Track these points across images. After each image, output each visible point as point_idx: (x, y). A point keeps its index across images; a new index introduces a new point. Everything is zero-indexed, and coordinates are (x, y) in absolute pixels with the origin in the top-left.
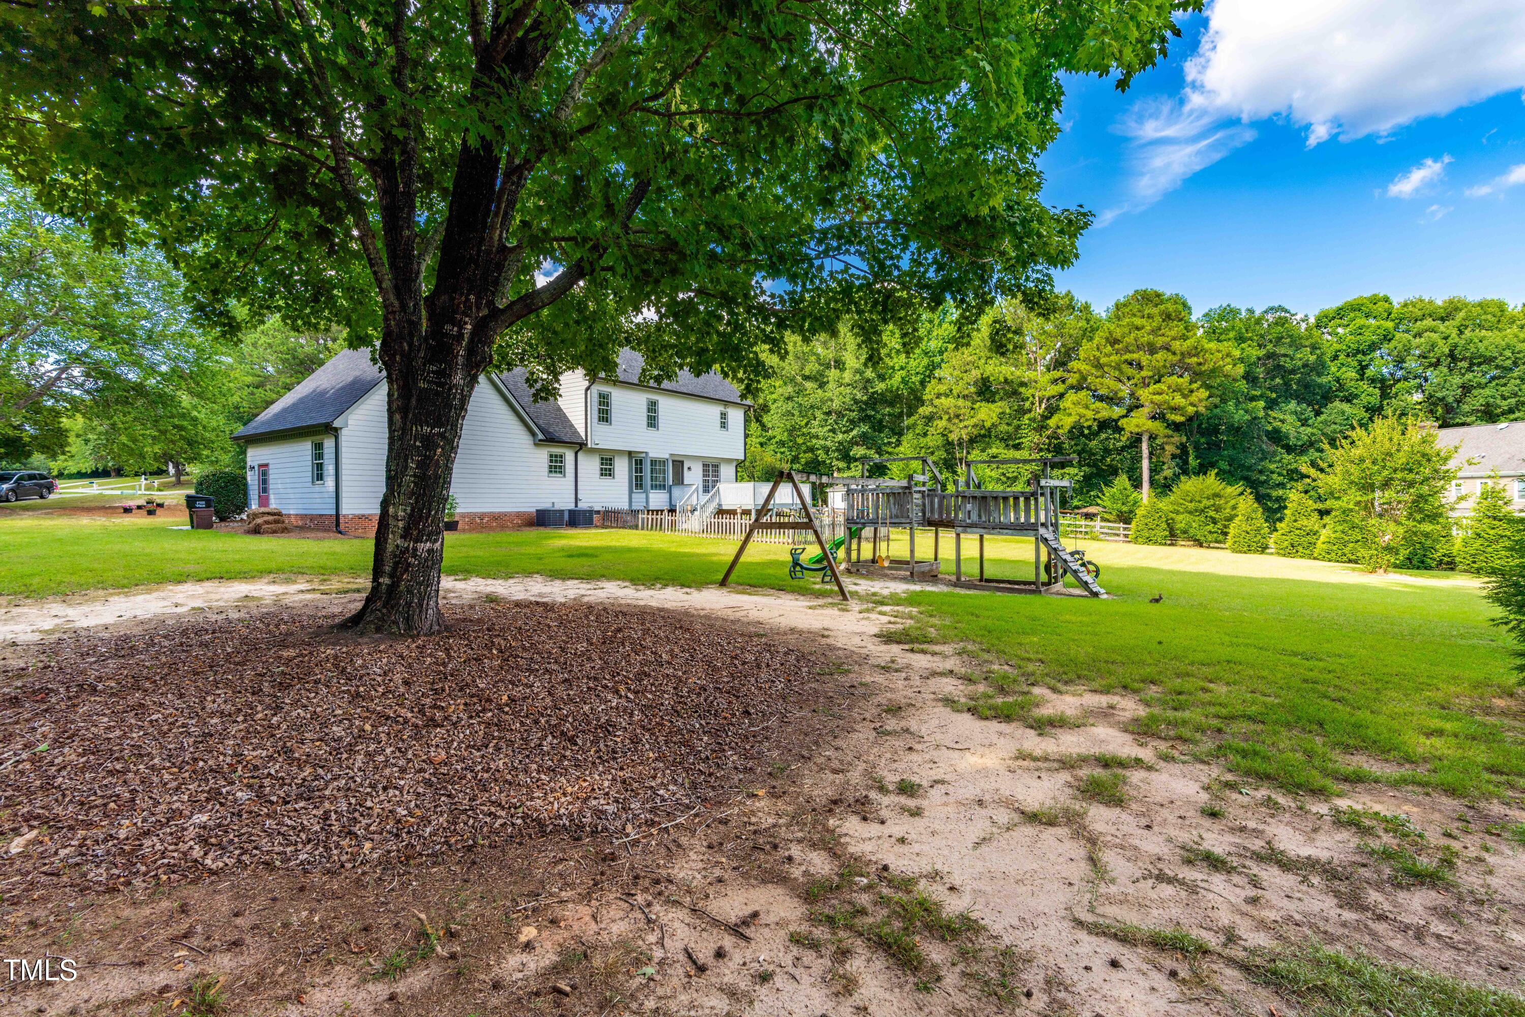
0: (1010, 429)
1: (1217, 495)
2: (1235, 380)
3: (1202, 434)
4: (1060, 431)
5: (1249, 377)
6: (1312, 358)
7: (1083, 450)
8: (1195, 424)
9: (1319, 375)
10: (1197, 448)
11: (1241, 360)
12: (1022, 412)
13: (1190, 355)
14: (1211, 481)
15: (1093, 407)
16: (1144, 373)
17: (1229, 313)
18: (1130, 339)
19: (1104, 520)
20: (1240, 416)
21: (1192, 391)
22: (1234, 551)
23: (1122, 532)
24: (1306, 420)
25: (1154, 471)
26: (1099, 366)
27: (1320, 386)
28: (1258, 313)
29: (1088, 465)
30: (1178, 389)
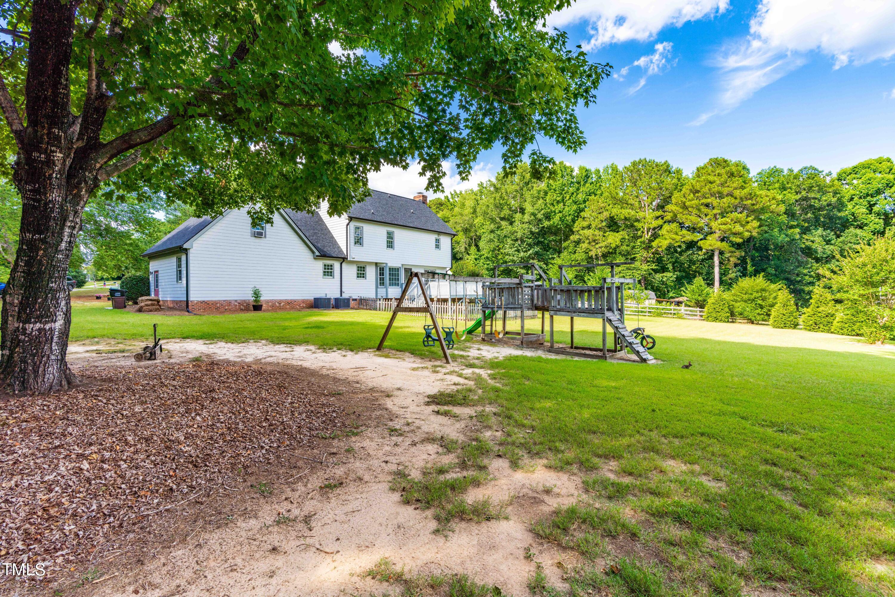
0: (629, 248)
1: (763, 290)
2: (779, 215)
3: (757, 250)
4: (660, 250)
5: (790, 213)
6: (834, 200)
7: (676, 262)
8: (752, 244)
9: (840, 211)
10: (753, 260)
11: (783, 202)
12: (635, 238)
13: (747, 199)
14: (760, 281)
15: (680, 233)
16: (715, 211)
17: (775, 172)
18: (706, 190)
19: (686, 305)
20: (782, 238)
21: (748, 222)
22: (774, 327)
23: (698, 313)
24: (830, 241)
25: (722, 274)
26: (685, 207)
27: (840, 218)
28: (796, 171)
29: (680, 271)
30: (737, 221)
